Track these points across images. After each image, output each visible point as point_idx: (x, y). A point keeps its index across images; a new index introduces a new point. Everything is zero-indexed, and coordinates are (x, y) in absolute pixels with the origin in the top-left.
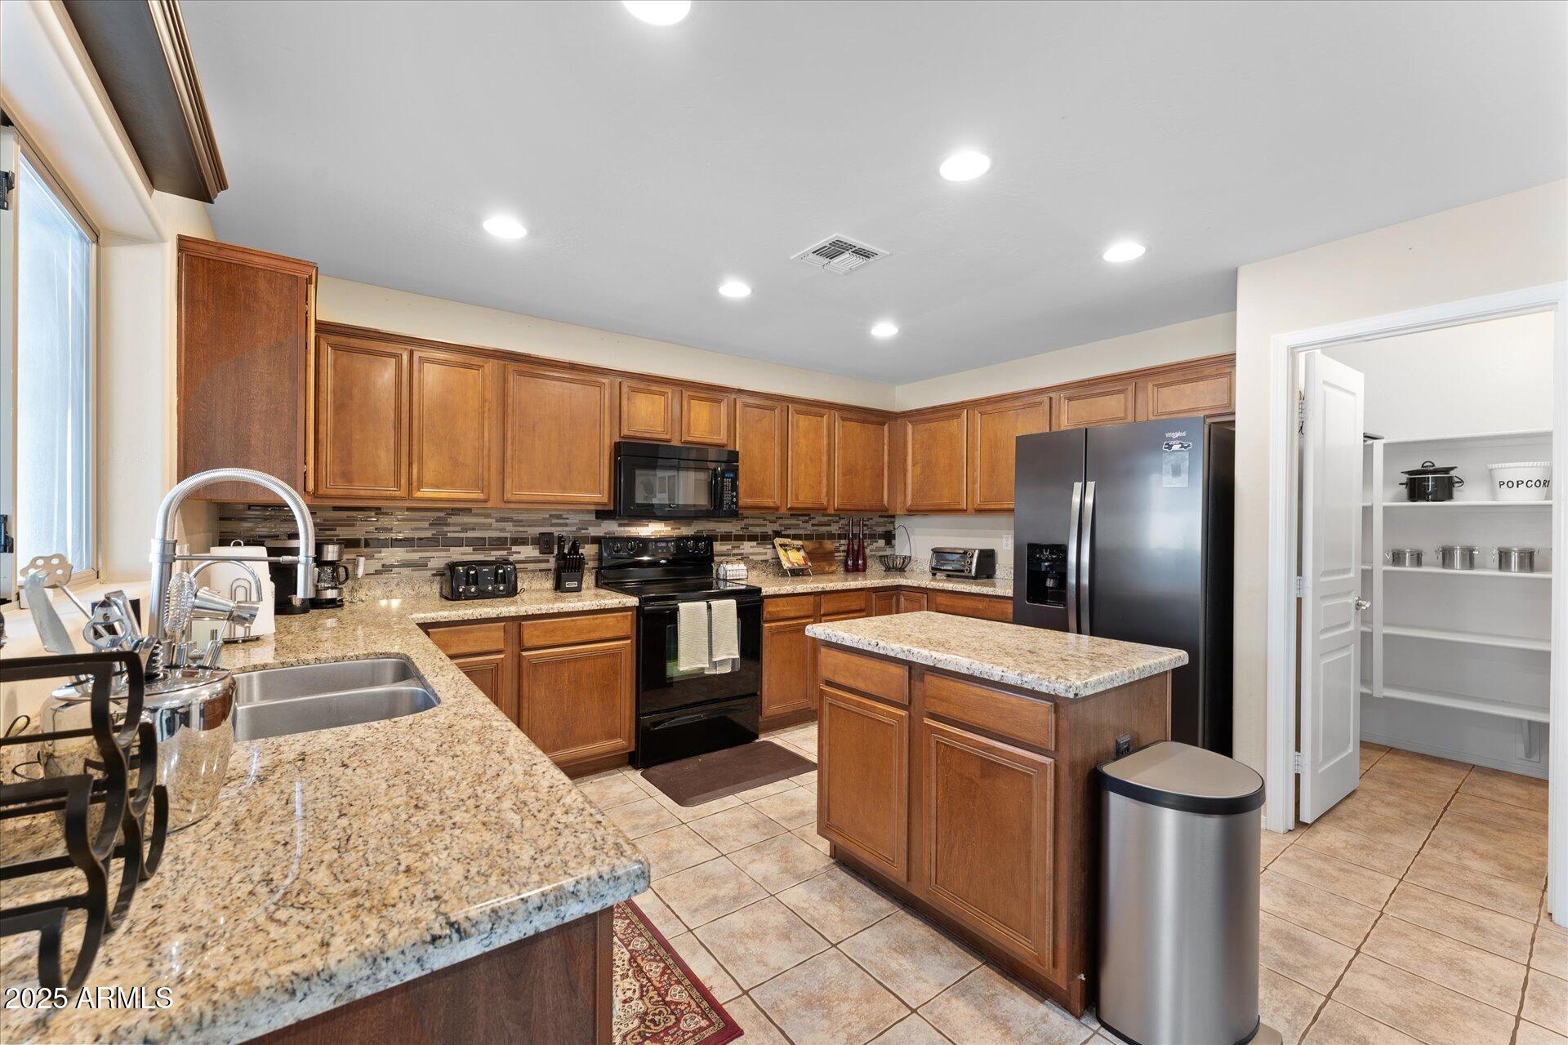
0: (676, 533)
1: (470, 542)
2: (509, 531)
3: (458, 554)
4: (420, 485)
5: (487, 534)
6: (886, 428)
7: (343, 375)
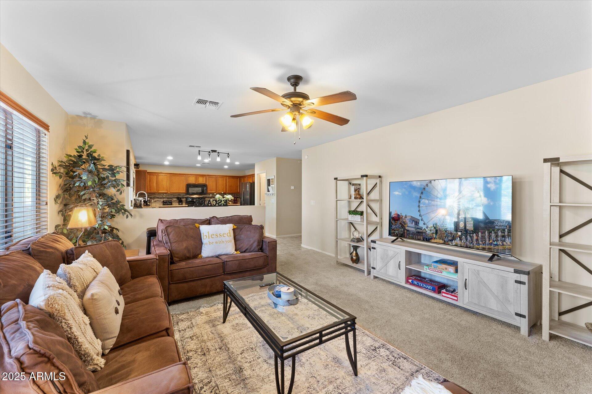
0: (199, 197)
1: (167, 198)
2: (172, 196)
3: (165, 199)
4: (159, 190)
5: (169, 197)
6: (239, 179)
7: (150, 178)
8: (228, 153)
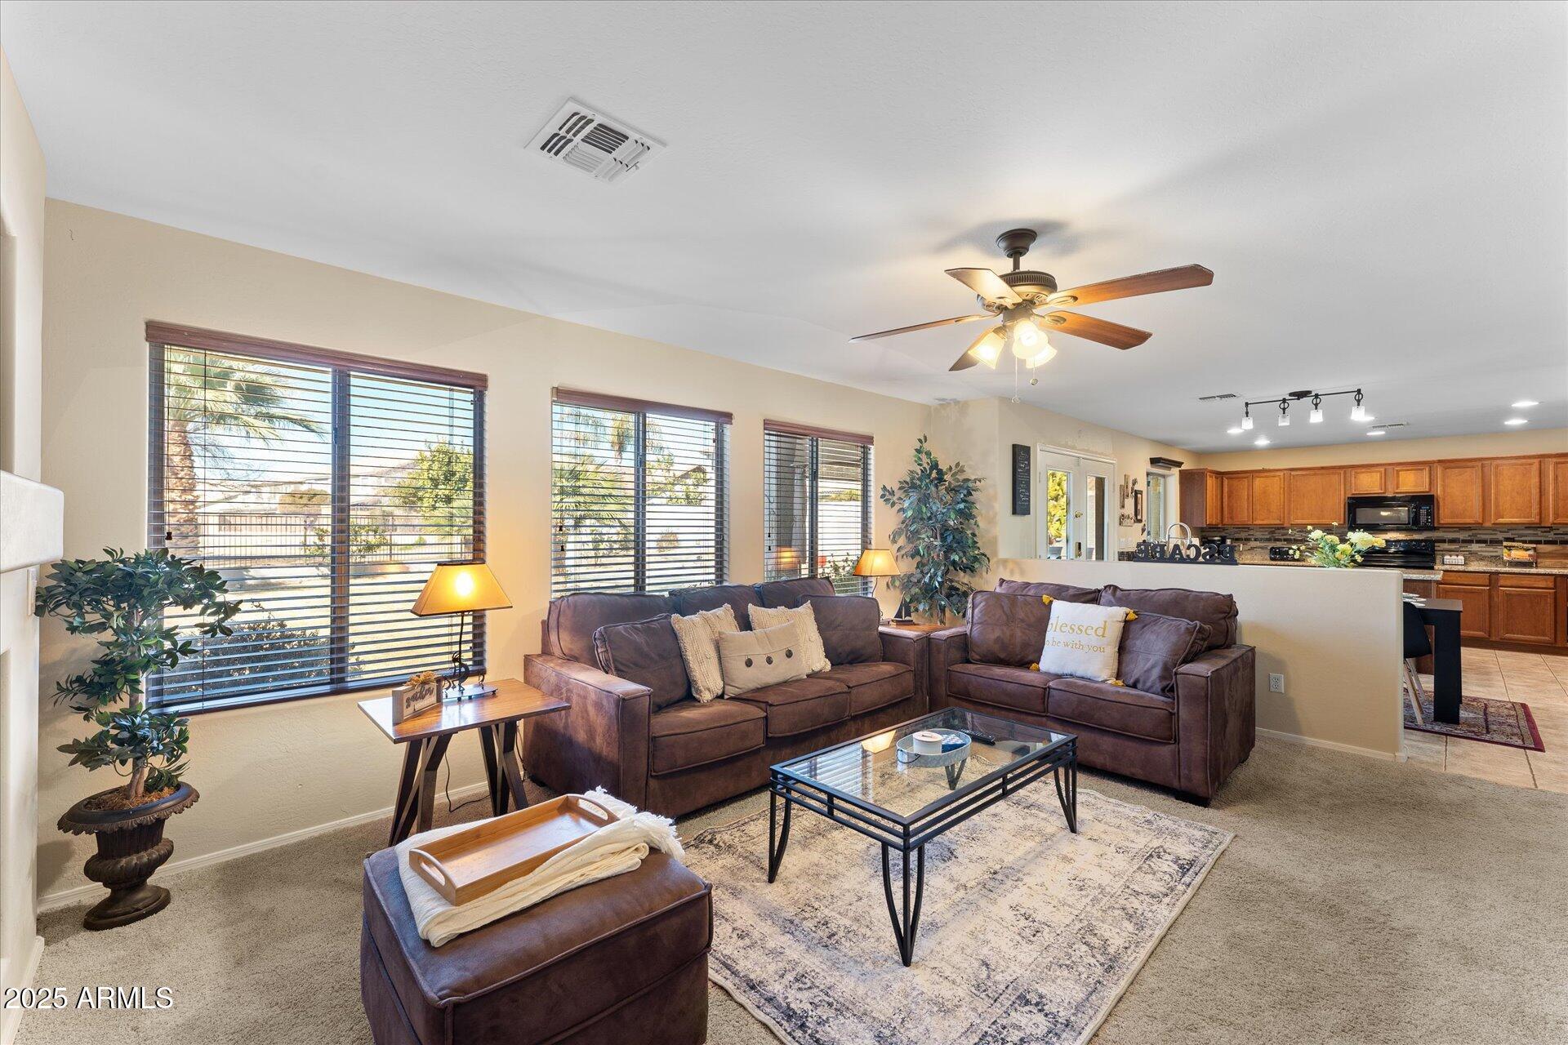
0: (1408, 538)
1: (1284, 540)
4: (1256, 519)
7: (1230, 487)
8: (1359, 391)
